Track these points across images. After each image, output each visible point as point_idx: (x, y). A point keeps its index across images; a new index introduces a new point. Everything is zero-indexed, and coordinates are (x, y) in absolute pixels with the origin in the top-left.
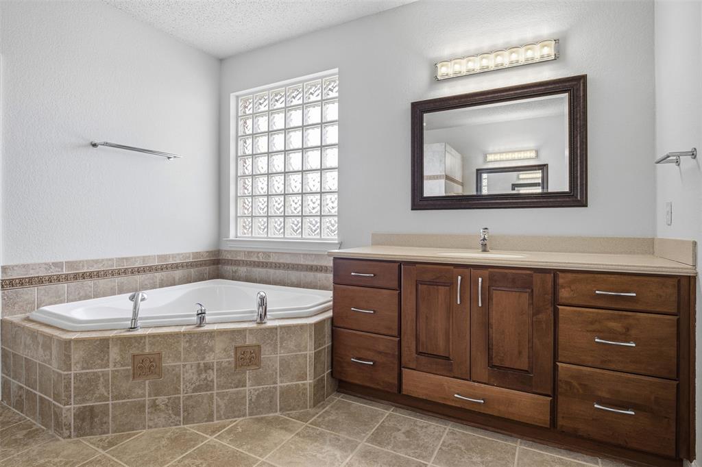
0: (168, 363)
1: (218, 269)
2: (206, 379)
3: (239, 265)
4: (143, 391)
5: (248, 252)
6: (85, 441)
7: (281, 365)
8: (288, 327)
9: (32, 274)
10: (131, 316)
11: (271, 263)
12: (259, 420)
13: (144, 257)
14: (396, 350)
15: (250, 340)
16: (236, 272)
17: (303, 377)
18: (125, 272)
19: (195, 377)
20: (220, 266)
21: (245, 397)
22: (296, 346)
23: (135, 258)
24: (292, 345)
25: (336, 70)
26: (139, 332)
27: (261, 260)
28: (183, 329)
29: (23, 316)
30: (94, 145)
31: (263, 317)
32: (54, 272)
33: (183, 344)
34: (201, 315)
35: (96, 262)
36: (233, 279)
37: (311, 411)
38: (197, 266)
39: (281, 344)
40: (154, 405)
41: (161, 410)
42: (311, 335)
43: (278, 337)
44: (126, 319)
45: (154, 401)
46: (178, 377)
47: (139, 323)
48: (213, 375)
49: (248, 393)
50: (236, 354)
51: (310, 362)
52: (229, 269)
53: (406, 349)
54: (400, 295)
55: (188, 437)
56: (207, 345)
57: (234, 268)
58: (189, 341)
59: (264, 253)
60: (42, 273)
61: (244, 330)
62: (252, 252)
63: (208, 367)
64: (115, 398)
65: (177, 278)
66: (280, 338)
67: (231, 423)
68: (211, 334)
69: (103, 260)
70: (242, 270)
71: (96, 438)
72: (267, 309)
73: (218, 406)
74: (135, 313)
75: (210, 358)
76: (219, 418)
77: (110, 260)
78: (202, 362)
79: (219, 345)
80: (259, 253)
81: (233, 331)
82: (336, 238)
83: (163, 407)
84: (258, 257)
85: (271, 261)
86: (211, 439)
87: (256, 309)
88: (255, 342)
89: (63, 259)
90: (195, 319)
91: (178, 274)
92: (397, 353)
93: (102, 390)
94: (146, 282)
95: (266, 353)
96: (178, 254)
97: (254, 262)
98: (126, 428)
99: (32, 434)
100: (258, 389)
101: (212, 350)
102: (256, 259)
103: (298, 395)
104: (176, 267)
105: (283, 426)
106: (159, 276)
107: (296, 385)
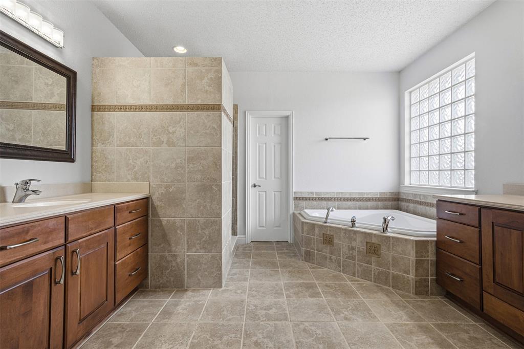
0: (336, 241)
1: (398, 204)
2: (352, 254)
3: (409, 202)
4: (326, 250)
5: (415, 194)
6: (307, 264)
7: (393, 260)
8: (397, 239)
9: (303, 196)
10: (325, 217)
11: (428, 203)
12: (377, 286)
13: (350, 193)
14: (478, 275)
15: (374, 240)
16: (407, 207)
17: (407, 272)
18: (341, 199)
19: (347, 251)
20: (400, 202)
21: (371, 271)
22: (402, 251)
23: (346, 193)
24: (400, 250)
25: (473, 54)
26: (328, 224)
27: (422, 201)
28: (344, 227)
29: (299, 212)
30: (327, 139)
31: (385, 229)
32: (311, 196)
33: (342, 234)
34: (353, 221)
35: (327, 193)
36: (407, 212)
37: (412, 296)
38: (382, 200)
39: (393, 247)
40: (330, 259)
41: (333, 262)
42: (413, 247)
43: (391, 242)
44: (323, 218)
45: (331, 257)
46: (340, 249)
47: (328, 221)
48: (355, 253)
49: (373, 269)
50: (367, 246)
51: (412, 264)
52: (404, 204)
53: (485, 276)
54: (480, 232)
55: (340, 278)
56: (352, 237)
57: (407, 204)
58: (345, 233)
59: (424, 195)
60: (307, 196)
61: (372, 234)
62: (417, 194)
63: (353, 249)
64: (317, 250)
65: (369, 206)
66: (392, 243)
67: (362, 281)
68: (355, 232)
69: (330, 193)
70: (412, 206)
71: (310, 264)
72: (388, 226)
73: (358, 271)
74: (327, 216)
75: (354, 244)
76: (358, 277)
77: (333, 193)
78: (351, 245)
79: (359, 239)
80: (420, 195)
81: (365, 233)
82: (474, 187)
83: (334, 260)
84: (420, 198)
85: (428, 201)
86: (349, 283)
87: (381, 225)
88: (377, 242)
89: (314, 191)
90: (350, 224)
91: (370, 204)
92: (478, 278)
93: (312, 245)
94: (351, 206)
95: (383, 250)
96: (370, 193)
97: (418, 201)
98: (321, 265)
99: (295, 256)
100: (379, 269)
101: (355, 240)
102: (419, 200)
103: (404, 282)
104: (369, 199)
105: (388, 294)
106: (358, 203)
107: (402, 275)
